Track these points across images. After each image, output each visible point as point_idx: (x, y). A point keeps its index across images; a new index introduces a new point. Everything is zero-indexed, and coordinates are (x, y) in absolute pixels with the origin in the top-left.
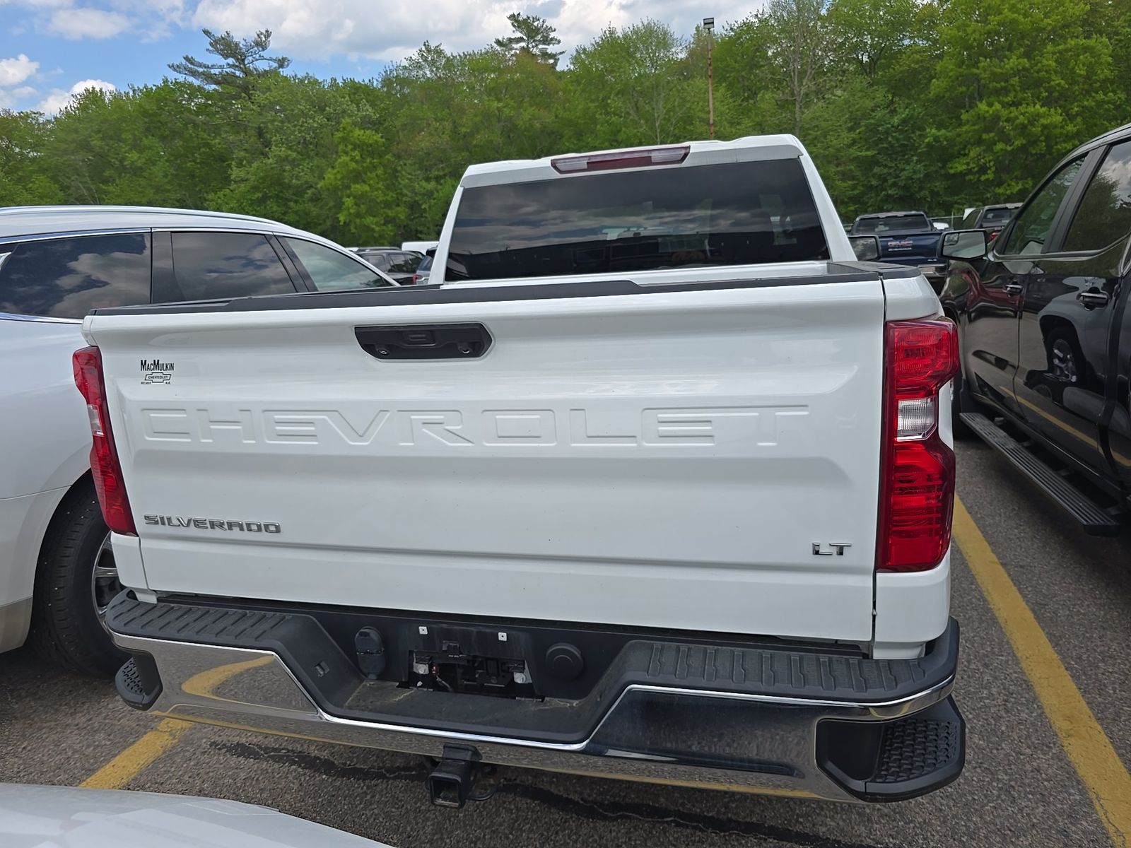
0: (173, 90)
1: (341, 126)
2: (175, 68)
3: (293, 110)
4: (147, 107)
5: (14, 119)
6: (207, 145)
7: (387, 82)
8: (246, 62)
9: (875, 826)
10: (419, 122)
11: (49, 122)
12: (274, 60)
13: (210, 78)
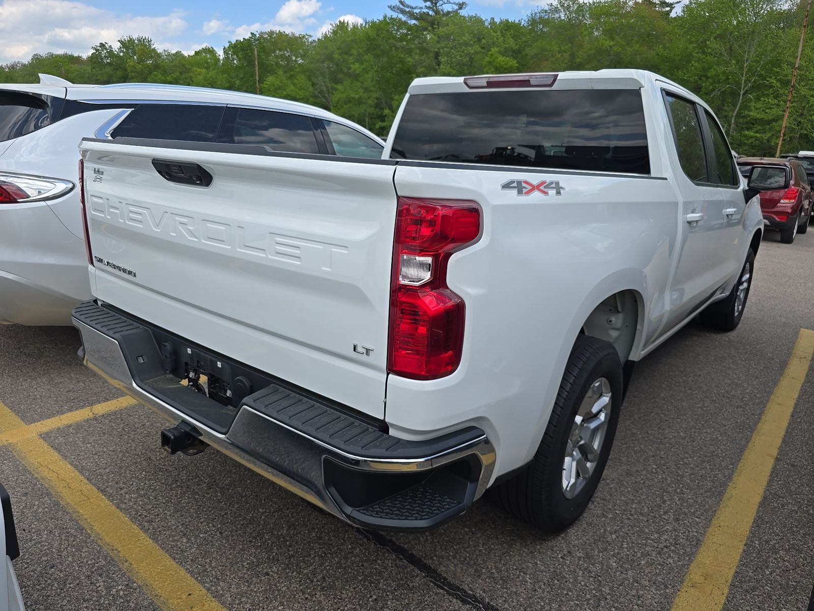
0: (389, 23)
1: (490, 53)
2: (392, 8)
3: (459, 41)
4: (371, 35)
5: (296, 38)
6: (402, 62)
7: (533, 22)
8: (438, 5)
9: (480, 581)
10: (546, 53)
11: (314, 41)
12: (456, 4)
13: (412, 15)
